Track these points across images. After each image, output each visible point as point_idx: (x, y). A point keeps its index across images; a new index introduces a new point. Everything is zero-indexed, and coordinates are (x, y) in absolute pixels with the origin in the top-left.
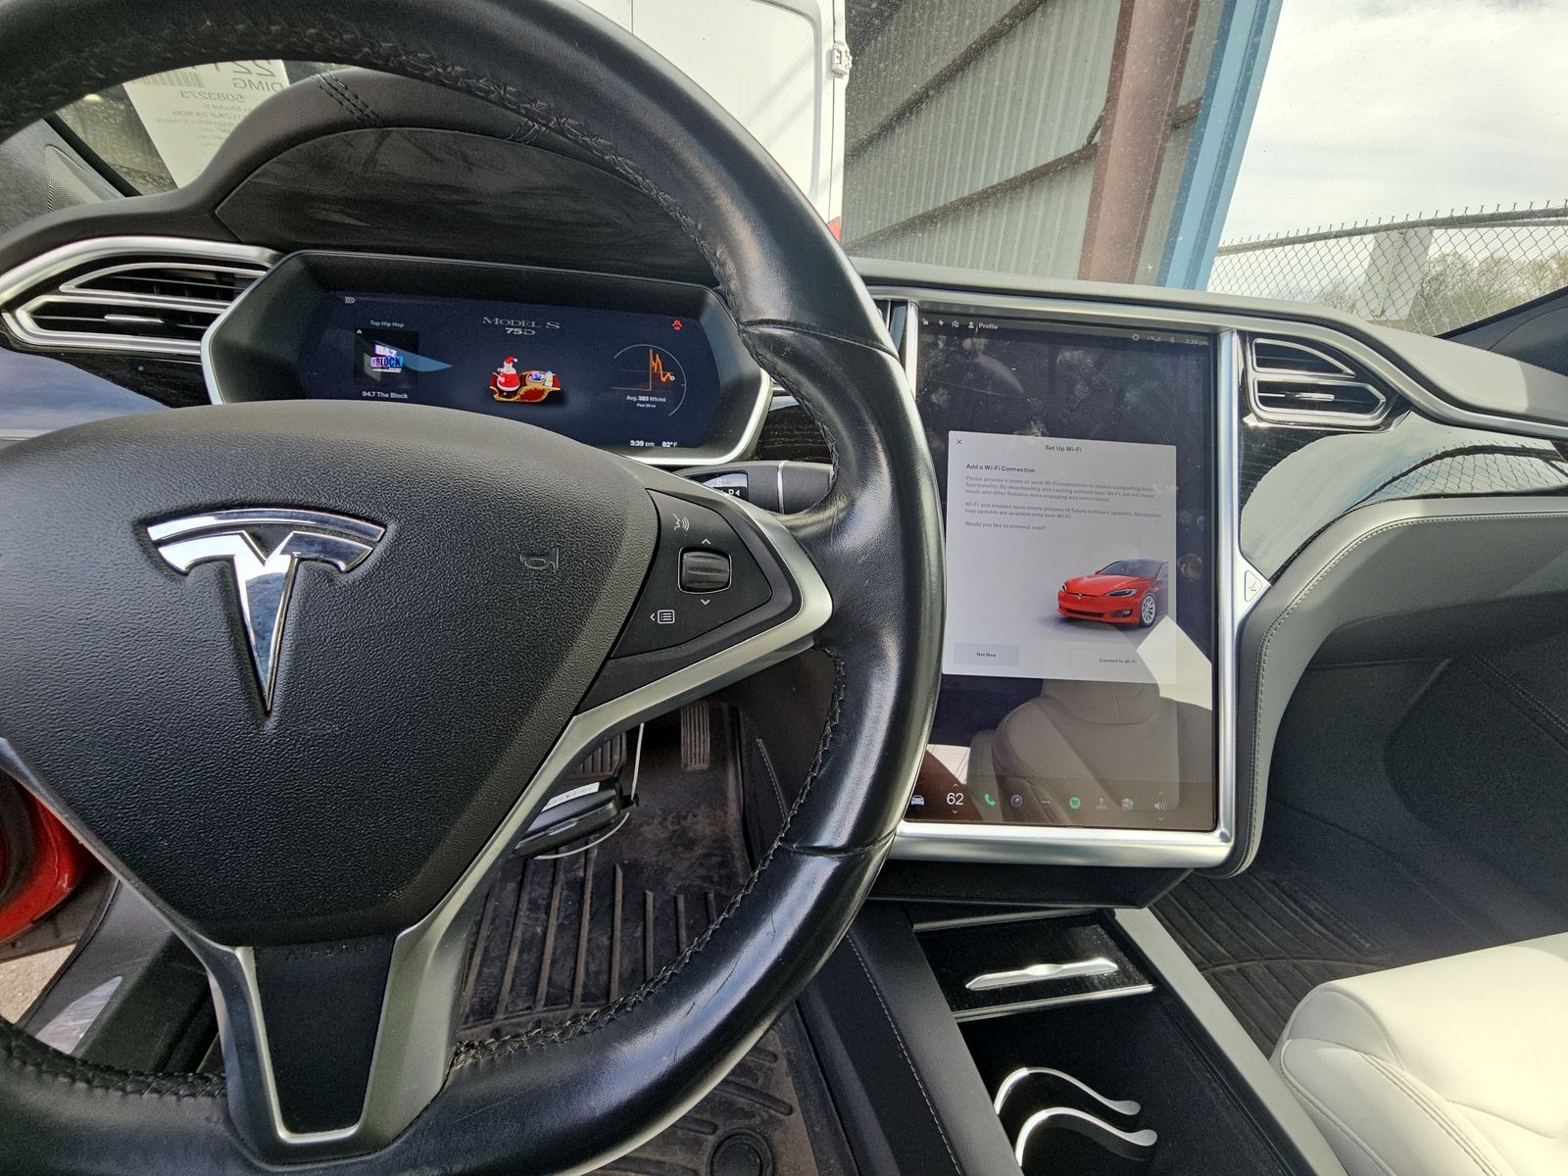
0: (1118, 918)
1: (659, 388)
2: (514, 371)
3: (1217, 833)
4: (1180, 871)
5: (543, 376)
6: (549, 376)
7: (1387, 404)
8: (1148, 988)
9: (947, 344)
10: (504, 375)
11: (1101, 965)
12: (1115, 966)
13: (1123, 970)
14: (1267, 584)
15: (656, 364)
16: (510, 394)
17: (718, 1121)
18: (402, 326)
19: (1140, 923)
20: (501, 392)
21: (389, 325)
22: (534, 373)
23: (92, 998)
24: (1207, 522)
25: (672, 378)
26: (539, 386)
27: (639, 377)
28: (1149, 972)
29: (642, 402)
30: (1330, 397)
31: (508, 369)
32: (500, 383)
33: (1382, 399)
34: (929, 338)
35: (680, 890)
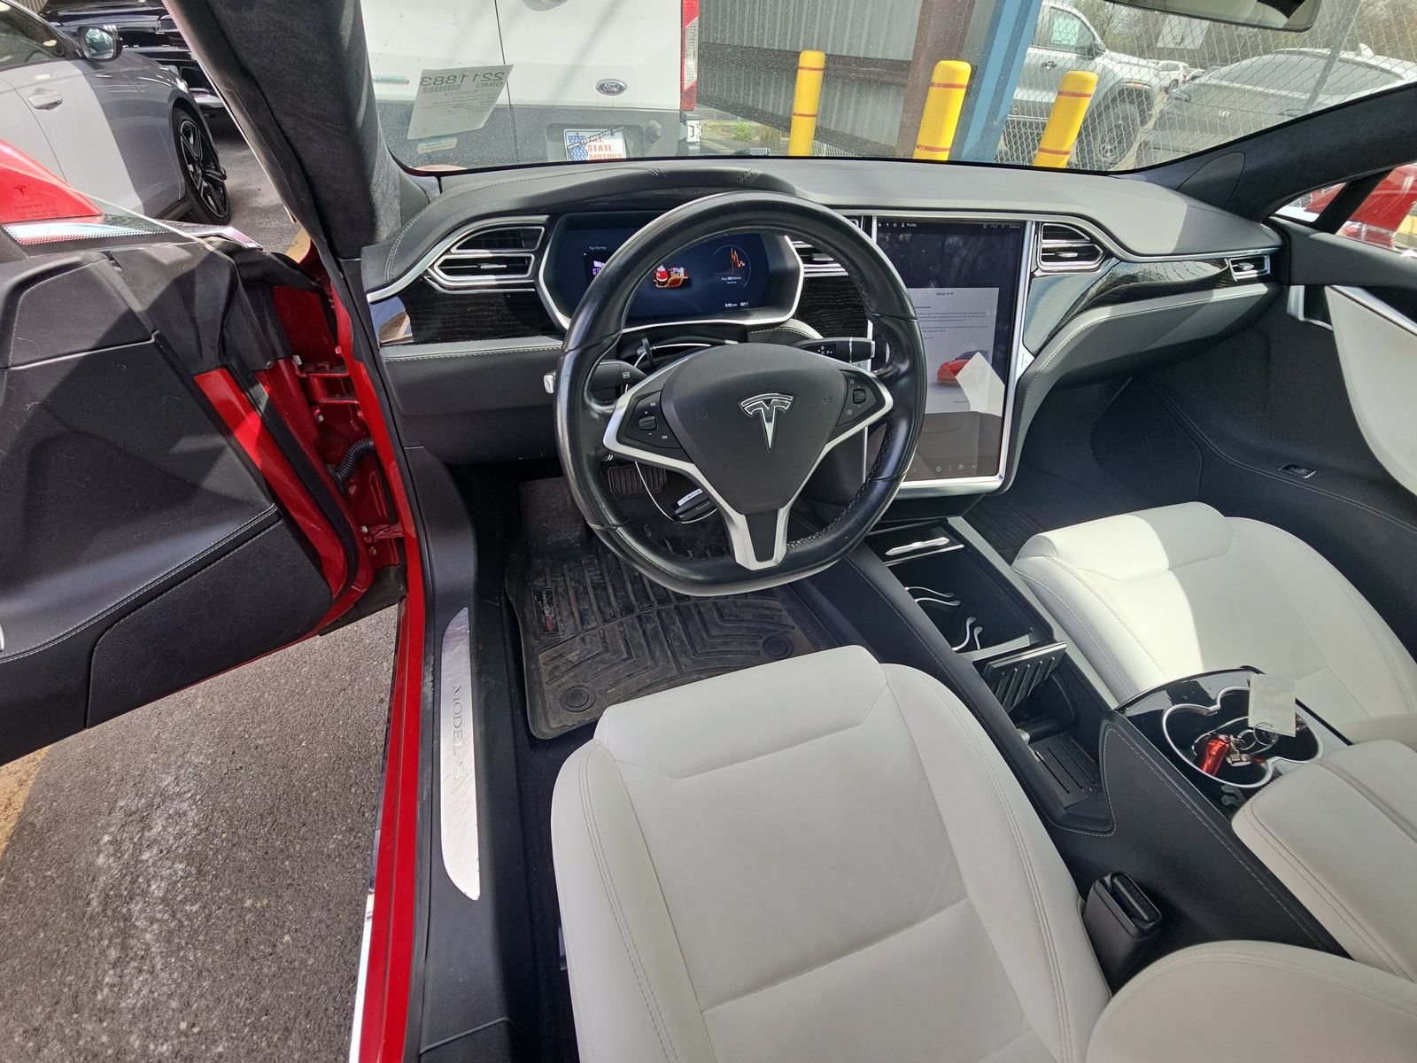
0: (949, 522)
1: (739, 271)
2: (664, 269)
3: (998, 475)
4: (980, 494)
5: (678, 271)
6: (682, 270)
7: (1103, 254)
8: (962, 546)
9: (891, 238)
10: (660, 272)
11: (943, 540)
12: (948, 540)
13: (951, 542)
14: (1033, 358)
15: (735, 256)
16: (664, 283)
17: (762, 635)
18: (605, 248)
19: (958, 523)
20: (659, 282)
21: (598, 248)
22: (674, 269)
23: (459, 618)
24: (1009, 330)
25: (744, 265)
26: (678, 277)
27: (727, 266)
28: (960, 538)
29: (730, 281)
30: (1076, 255)
31: (661, 269)
32: (659, 278)
33: (1102, 252)
34: (882, 235)
35: (705, 548)
